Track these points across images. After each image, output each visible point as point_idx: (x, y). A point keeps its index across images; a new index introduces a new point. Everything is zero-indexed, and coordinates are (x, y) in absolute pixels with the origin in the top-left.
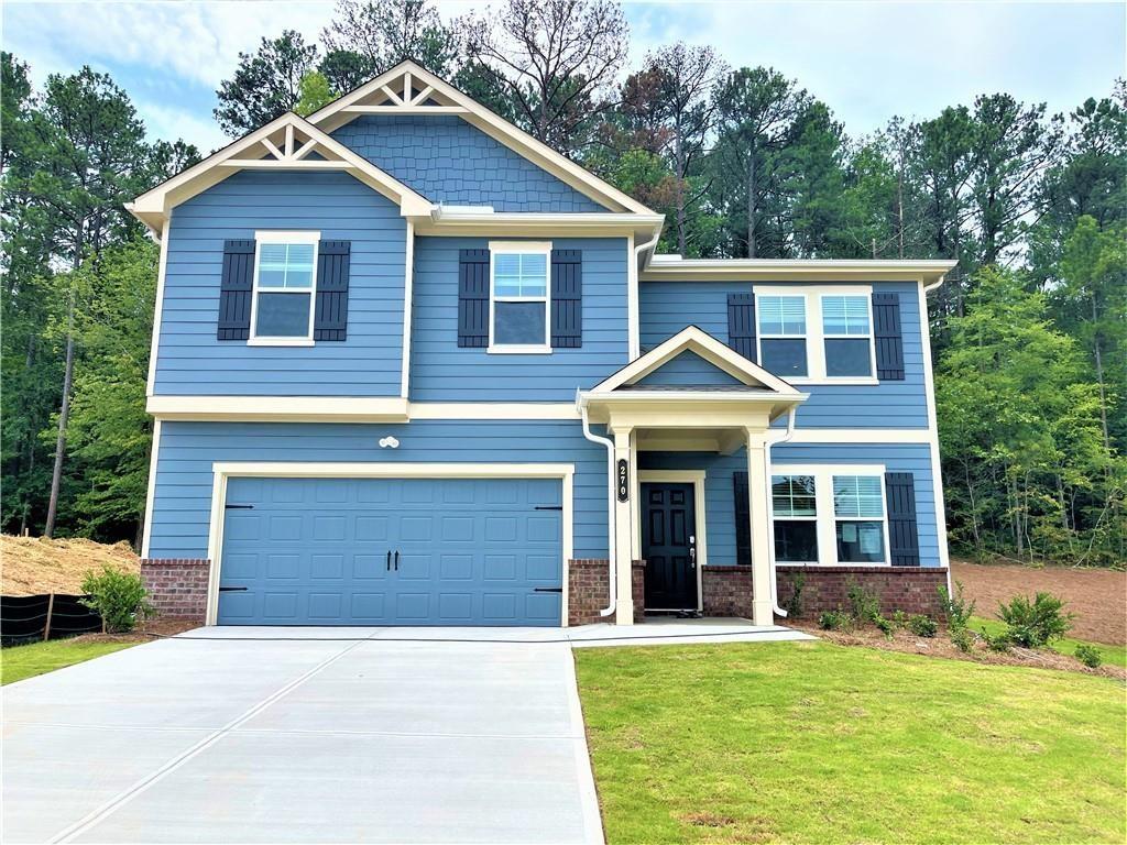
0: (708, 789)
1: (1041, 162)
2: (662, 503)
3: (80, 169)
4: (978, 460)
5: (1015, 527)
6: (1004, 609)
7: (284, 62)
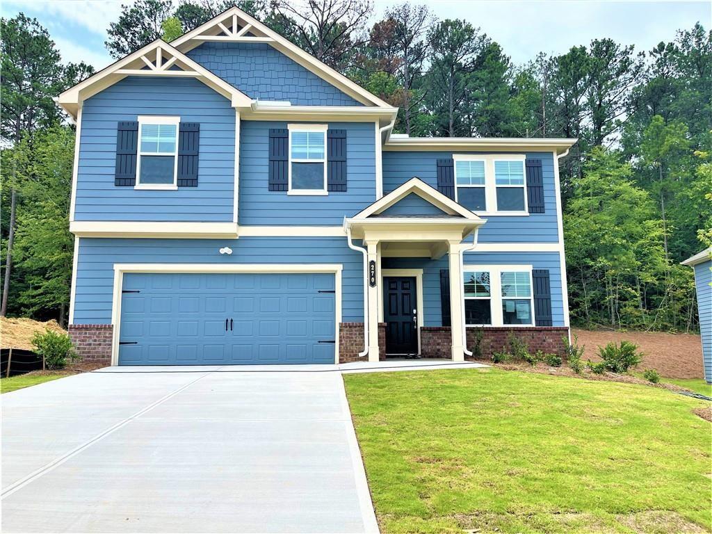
0: (425, 445)
1: (630, 82)
2: (396, 289)
3: (18, 80)
4: (588, 267)
5: (610, 309)
6: (602, 351)
7: (151, 11)
